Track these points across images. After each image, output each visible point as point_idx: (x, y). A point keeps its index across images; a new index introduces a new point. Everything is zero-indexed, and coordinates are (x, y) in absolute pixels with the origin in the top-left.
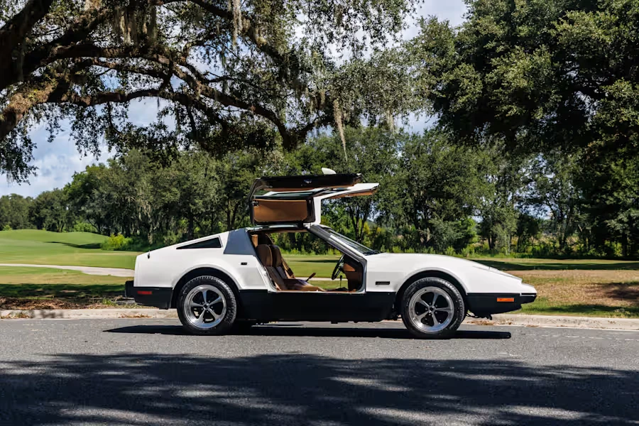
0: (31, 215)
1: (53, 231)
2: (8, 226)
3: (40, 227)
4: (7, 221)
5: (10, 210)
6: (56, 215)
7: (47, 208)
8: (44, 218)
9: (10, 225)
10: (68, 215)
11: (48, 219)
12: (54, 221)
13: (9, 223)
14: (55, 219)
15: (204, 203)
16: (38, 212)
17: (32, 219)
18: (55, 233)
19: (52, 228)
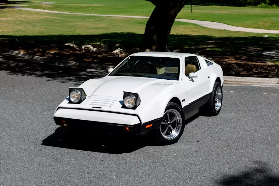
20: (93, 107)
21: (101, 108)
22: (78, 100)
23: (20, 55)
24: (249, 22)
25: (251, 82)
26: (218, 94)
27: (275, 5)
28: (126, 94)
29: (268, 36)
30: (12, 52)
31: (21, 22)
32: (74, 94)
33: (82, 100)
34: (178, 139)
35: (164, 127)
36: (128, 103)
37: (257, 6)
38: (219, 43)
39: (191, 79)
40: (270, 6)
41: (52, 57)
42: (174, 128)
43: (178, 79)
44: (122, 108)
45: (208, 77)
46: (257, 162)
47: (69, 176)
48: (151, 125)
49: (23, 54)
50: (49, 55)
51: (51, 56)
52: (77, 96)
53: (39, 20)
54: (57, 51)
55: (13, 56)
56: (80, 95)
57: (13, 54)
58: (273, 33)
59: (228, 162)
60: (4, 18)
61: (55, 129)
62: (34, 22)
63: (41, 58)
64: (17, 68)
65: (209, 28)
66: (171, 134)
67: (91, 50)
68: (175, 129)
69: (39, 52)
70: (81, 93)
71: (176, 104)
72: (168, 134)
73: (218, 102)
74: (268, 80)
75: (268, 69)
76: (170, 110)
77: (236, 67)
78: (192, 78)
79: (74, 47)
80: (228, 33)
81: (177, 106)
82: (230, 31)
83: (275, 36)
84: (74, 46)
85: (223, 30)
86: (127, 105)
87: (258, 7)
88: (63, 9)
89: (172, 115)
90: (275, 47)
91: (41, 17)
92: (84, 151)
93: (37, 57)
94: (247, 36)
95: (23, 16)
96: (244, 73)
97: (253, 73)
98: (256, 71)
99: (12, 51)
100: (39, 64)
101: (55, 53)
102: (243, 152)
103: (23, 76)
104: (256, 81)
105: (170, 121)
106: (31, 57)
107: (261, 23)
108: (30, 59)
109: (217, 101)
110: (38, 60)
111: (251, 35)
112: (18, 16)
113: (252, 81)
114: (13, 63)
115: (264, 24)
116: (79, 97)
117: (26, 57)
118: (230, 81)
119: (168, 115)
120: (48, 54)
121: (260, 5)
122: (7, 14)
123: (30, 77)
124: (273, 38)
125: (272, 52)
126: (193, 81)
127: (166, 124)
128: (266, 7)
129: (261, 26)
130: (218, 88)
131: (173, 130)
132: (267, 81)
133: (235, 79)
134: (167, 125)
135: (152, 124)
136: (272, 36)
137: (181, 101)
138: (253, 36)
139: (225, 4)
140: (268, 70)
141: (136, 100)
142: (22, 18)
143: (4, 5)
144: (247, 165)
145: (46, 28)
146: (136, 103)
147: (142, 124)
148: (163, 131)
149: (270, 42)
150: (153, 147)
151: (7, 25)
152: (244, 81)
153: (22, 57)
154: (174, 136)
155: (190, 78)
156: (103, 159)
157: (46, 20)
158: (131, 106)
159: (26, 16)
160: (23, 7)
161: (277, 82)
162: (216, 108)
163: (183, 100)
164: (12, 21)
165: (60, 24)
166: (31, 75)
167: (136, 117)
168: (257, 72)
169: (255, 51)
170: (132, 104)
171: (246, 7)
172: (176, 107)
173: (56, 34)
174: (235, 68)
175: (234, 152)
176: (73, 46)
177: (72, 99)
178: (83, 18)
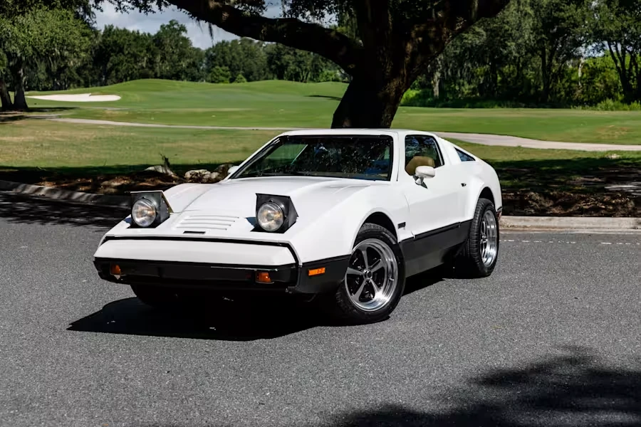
0: (270, 61)
1: (297, 80)
2: (240, 76)
3: (280, 77)
4: (239, 70)
5: (242, 57)
6: (300, 62)
7: (289, 54)
8: (287, 66)
9: (243, 74)
10: (313, 61)
11: (292, 67)
12: (298, 69)
13: (241, 72)
14: (300, 67)
15: (518, 45)
16: (279, 59)
17: (273, 67)
18: (299, 84)
19: (296, 77)
20: (186, 232)
21: (203, 233)
22: (150, 220)
23: (42, 193)
24: (575, 132)
25: (572, 228)
26: (488, 227)
27: (638, 102)
28: (262, 200)
29: (618, 156)
30: (24, 189)
31: (53, 144)
32: (143, 205)
33: (162, 219)
34: (390, 312)
35: (354, 282)
36: (266, 220)
37: (596, 106)
38: (506, 171)
39: (419, 180)
40: (626, 106)
41: (115, 193)
42: (379, 287)
43: (388, 179)
44: (253, 230)
45: (463, 185)
46: (575, 348)
47: (125, 378)
48: (322, 270)
49: (51, 191)
50: (107, 190)
51: (113, 190)
52: (149, 212)
53: (95, 139)
54: (128, 182)
55: (25, 194)
56: (157, 207)
57: (26, 192)
58: (631, 150)
59: (505, 348)
60: (15, 138)
61: (104, 304)
62: (85, 143)
63: (88, 197)
64: (32, 214)
65: (483, 145)
66: (374, 300)
67: (205, 177)
68: (383, 288)
69: (88, 184)
70: (159, 203)
71: (382, 228)
72: (364, 299)
73: (488, 247)
74: (613, 223)
75: (614, 202)
76: (368, 242)
77: (538, 198)
78: (422, 179)
79: (167, 174)
80: (525, 153)
81: (386, 233)
82: (531, 149)
83: (636, 156)
84: (169, 171)
85: (515, 148)
86: (264, 224)
87: (599, 108)
88: (153, 119)
89: (374, 255)
90: (633, 176)
91: (100, 135)
92: (166, 338)
93: (81, 194)
94: (570, 158)
95: (60, 133)
96: (555, 210)
97: (578, 210)
98: (584, 207)
99: (24, 185)
100: (84, 207)
101: (123, 185)
102: (541, 332)
103: (42, 224)
104: (584, 225)
105: (371, 269)
106: (66, 195)
107: (603, 132)
108: (65, 199)
109: (486, 244)
110: (83, 199)
111: (579, 156)
112: (47, 133)
113: (575, 225)
114: (22, 206)
115: (610, 133)
116: (155, 214)
117: (56, 196)
118: (525, 227)
119: (364, 253)
120: (105, 188)
121: (603, 104)
122: (24, 130)
123: (59, 226)
124: (628, 159)
125: (625, 184)
126: (424, 185)
127: (360, 273)
128: (617, 108)
129: (603, 138)
130: (488, 214)
131: (378, 291)
132: (609, 223)
133: (537, 221)
134: (362, 276)
135: (324, 269)
136: (627, 156)
137: (396, 227)
138: (585, 156)
139: (524, 105)
140: (613, 205)
141: (285, 212)
142: (57, 137)
143: (19, 114)
144: (550, 352)
145: (110, 154)
146: (284, 218)
147: (301, 264)
148: (354, 291)
149: (622, 167)
150: (330, 328)
151: (21, 149)
152: (556, 225)
153: (47, 195)
154: (380, 304)
155: (416, 178)
156: (208, 350)
157: (112, 139)
158: (275, 227)
159: (68, 133)
160: (60, 117)
161: (632, 226)
162: (484, 260)
163: (402, 225)
164: (35, 142)
165: (143, 146)
166: (62, 222)
167: (286, 249)
168: (587, 207)
169: (586, 183)
170: (277, 222)
171: (570, 108)
172: (384, 235)
173: (132, 164)
174: (537, 201)
175: (521, 333)
176: (164, 171)
177: (138, 217)
178: (196, 134)
